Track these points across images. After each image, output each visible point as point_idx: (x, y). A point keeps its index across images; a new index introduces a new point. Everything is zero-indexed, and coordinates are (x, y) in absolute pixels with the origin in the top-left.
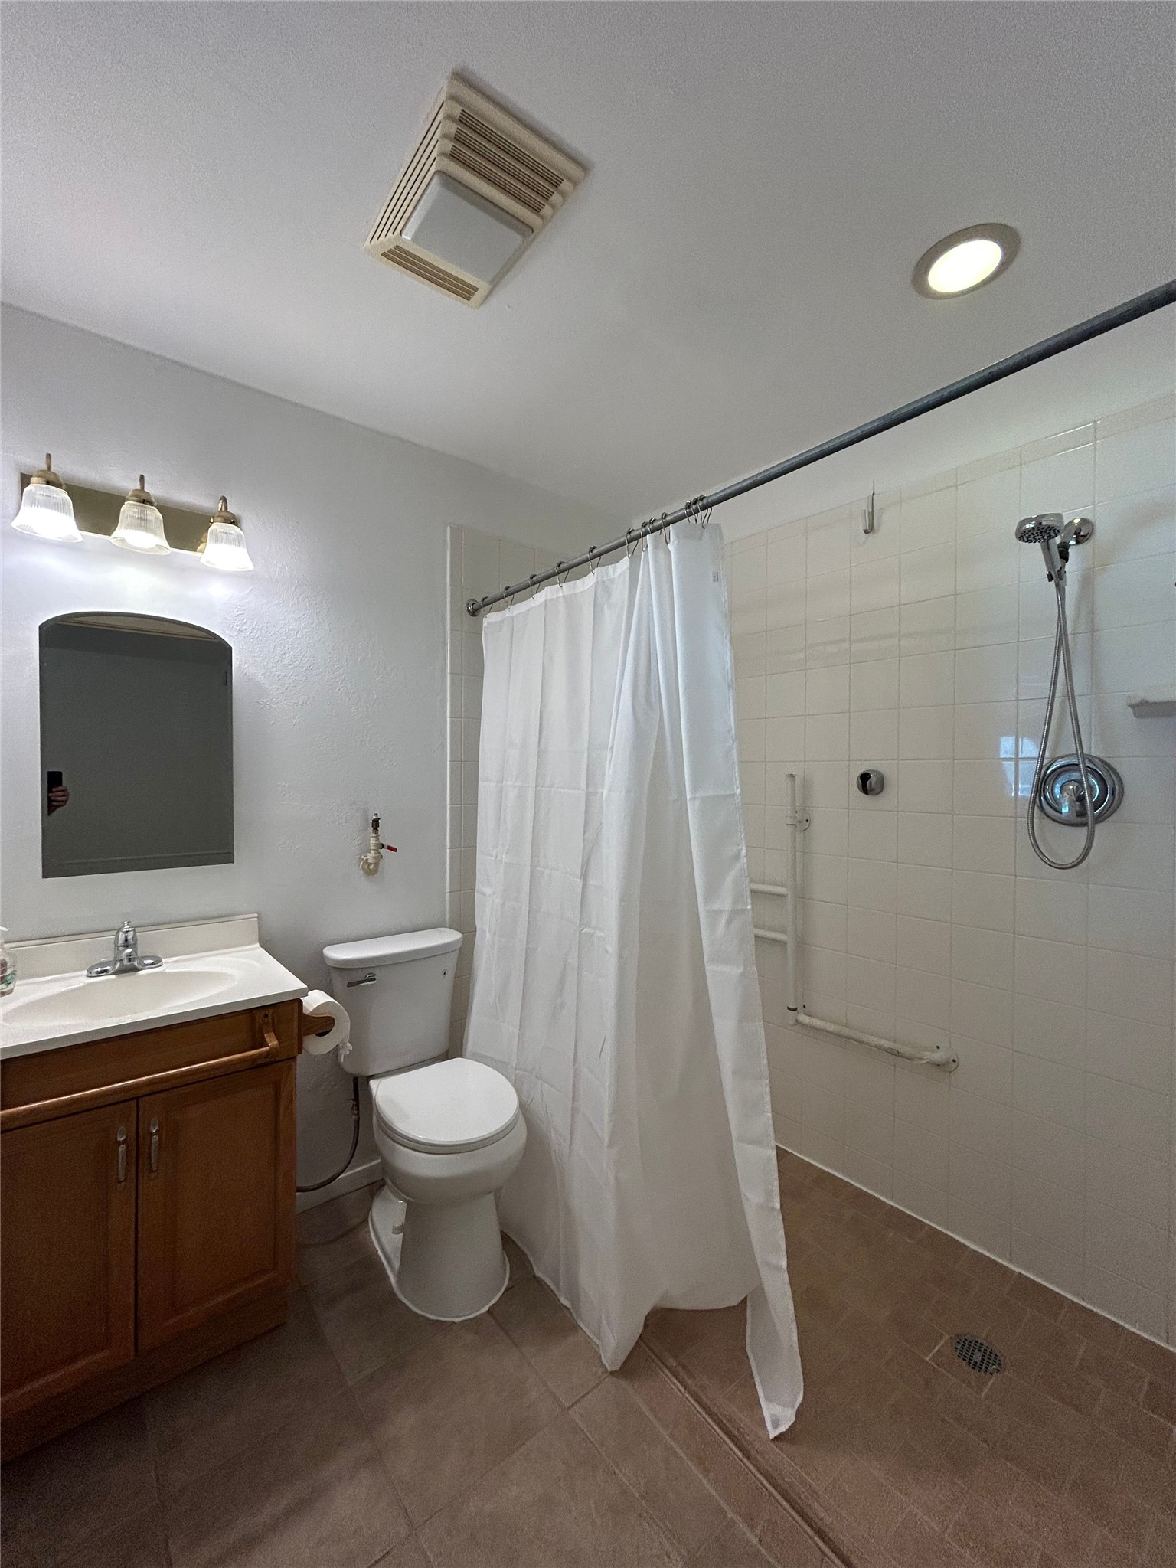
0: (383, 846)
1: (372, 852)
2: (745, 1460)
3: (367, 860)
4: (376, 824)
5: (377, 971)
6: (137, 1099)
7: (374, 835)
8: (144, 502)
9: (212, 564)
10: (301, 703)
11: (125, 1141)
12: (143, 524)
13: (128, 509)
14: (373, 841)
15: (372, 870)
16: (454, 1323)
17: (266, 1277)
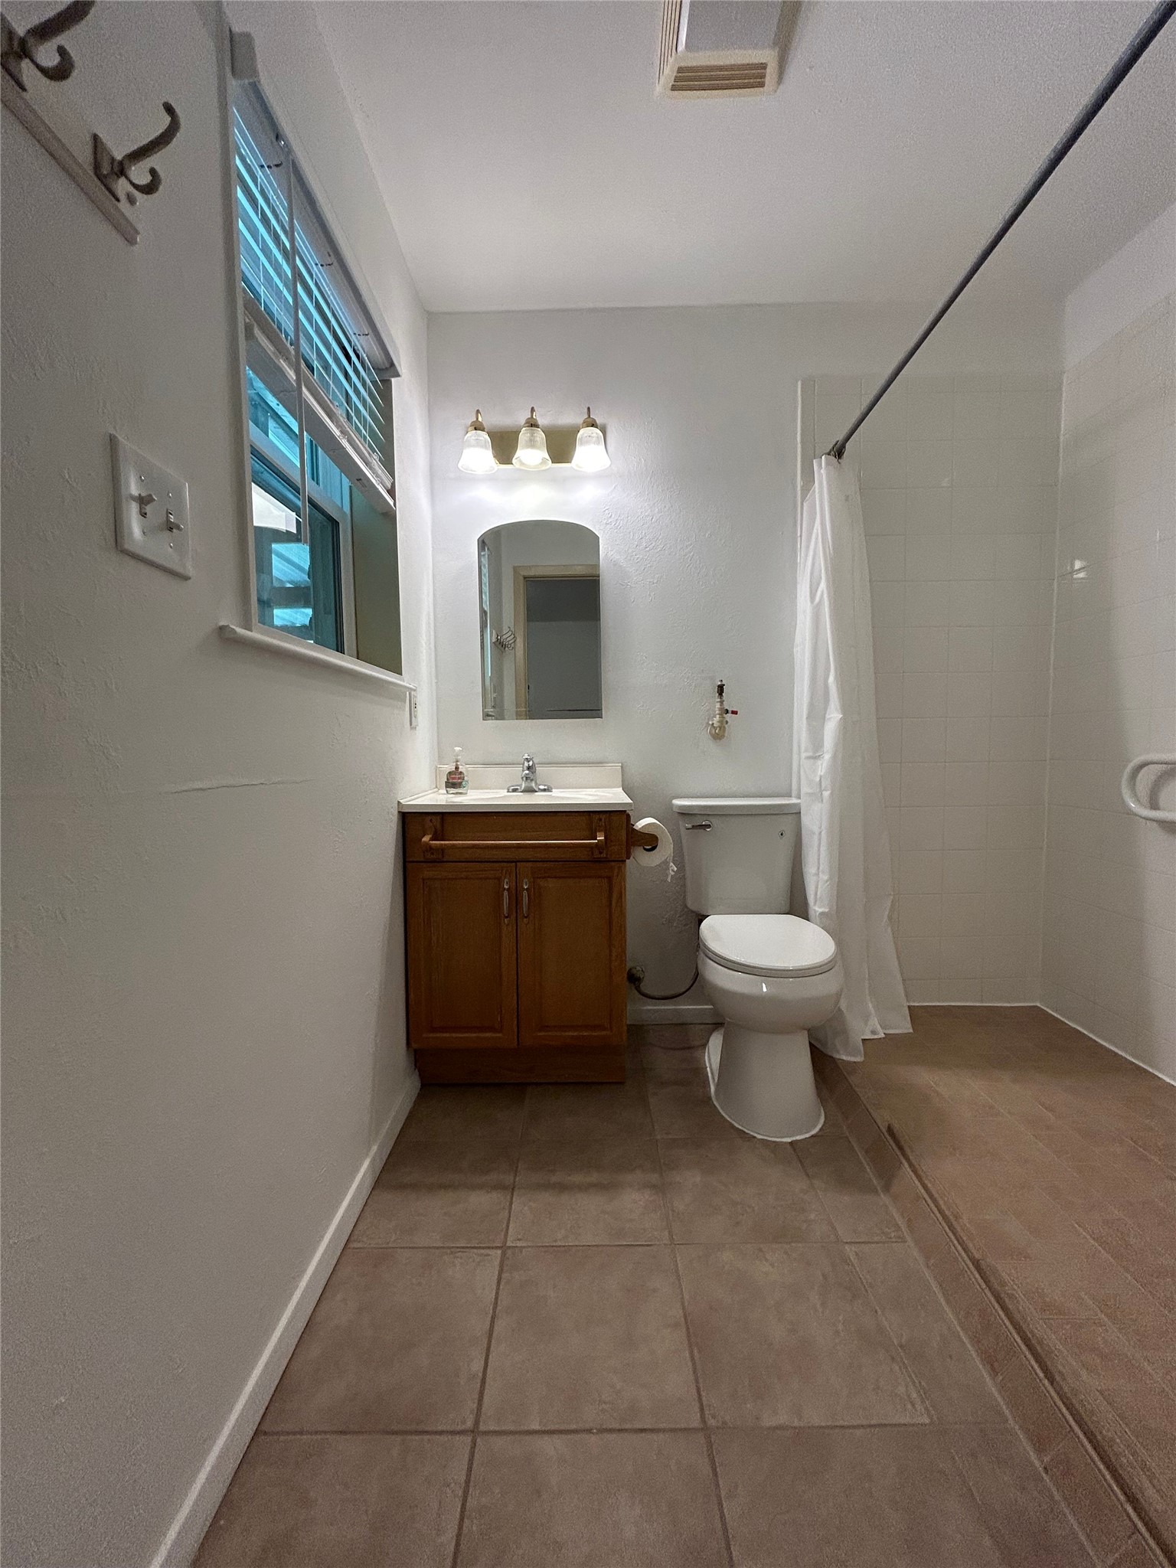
0: (727, 712)
1: (718, 716)
2: (1046, 1382)
3: (713, 724)
4: (721, 689)
5: (715, 821)
6: (516, 862)
7: (719, 700)
8: (532, 426)
9: (580, 467)
10: (655, 581)
11: (508, 890)
12: (532, 444)
13: (524, 435)
14: (718, 705)
15: (718, 734)
16: (755, 1137)
17: (604, 1033)
